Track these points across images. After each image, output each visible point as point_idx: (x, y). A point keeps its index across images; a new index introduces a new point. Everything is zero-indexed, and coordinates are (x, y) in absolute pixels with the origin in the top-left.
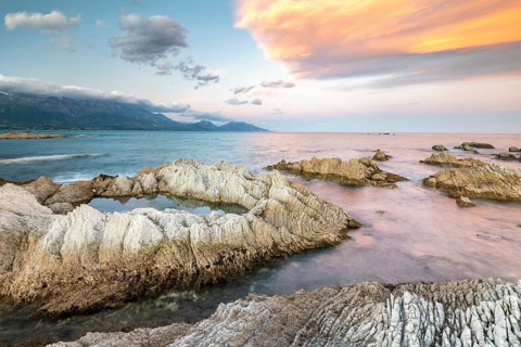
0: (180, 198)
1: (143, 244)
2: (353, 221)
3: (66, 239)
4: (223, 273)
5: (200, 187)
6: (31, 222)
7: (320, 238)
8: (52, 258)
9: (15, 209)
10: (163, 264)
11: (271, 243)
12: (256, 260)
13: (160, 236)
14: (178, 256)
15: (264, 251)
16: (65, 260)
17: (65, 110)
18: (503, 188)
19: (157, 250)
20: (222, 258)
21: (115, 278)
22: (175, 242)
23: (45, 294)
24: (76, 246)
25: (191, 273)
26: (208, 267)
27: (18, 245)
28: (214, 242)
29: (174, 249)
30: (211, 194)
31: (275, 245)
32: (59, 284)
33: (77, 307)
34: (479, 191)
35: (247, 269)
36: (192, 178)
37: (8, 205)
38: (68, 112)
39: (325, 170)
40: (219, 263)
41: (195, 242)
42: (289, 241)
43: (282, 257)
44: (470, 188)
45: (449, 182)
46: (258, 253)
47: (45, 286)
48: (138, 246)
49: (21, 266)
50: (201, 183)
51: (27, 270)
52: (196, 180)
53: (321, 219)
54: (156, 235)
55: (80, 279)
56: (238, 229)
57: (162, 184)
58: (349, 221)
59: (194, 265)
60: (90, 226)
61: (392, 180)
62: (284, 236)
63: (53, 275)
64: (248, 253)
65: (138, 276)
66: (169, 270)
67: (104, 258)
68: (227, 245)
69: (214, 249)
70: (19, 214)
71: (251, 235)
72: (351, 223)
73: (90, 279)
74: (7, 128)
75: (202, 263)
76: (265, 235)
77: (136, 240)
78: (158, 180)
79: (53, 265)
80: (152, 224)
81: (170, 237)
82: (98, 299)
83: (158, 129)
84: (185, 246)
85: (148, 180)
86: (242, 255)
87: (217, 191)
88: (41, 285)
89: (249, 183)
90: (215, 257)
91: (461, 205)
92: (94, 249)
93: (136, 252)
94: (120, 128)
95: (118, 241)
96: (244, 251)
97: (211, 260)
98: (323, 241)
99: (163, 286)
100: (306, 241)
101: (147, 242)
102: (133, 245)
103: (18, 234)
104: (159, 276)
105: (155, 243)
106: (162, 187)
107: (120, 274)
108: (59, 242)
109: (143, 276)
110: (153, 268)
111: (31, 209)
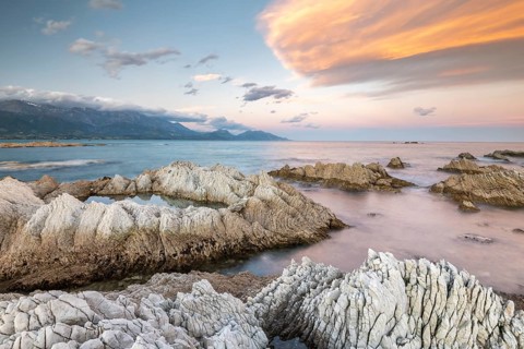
0: (170, 197)
1: (113, 230)
2: (337, 220)
3: (46, 223)
4: (188, 262)
5: (190, 186)
6: (21, 209)
7: (295, 234)
8: (33, 239)
9: (10, 198)
10: (132, 251)
11: (241, 236)
12: (224, 252)
13: (130, 224)
14: (146, 244)
15: (233, 243)
16: (44, 241)
17: (87, 120)
18: (513, 193)
19: (127, 237)
20: (190, 248)
21: (87, 261)
22: (144, 230)
23: (24, 271)
24: (54, 230)
25: (158, 260)
26: (175, 255)
27: (8, 228)
28: (182, 232)
29: (143, 236)
30: (199, 192)
31: (246, 238)
32: (38, 263)
33: (47, 282)
34: (488, 196)
35: (213, 259)
36: (183, 178)
37: (5, 194)
38: (90, 123)
39: (327, 175)
40: (187, 252)
41: (163, 230)
42: (262, 235)
43: (252, 251)
44: (479, 193)
45: (458, 188)
46: (227, 246)
47: (25, 264)
48: (109, 232)
49: (8, 247)
50: (191, 183)
51: (12, 250)
52: (187, 181)
53: (300, 216)
54: (127, 223)
55: (56, 260)
56: (208, 221)
57: (156, 184)
58: (331, 220)
59: (162, 253)
60: (69, 213)
61: (398, 186)
62: (256, 230)
63: (33, 255)
64: (217, 245)
65: (109, 260)
66: (138, 257)
67: (79, 242)
68: (196, 236)
69: (182, 238)
70: (13, 203)
71: (221, 228)
72: (334, 223)
73: (64, 260)
74: (34, 138)
75: (169, 251)
76: (236, 228)
77: (108, 226)
78: (153, 181)
79: (33, 246)
80: (124, 212)
81: (140, 225)
82: (67, 276)
83: (175, 138)
84: (154, 235)
85: (143, 181)
86: (210, 246)
87: (204, 191)
88: (22, 263)
89: (236, 183)
90: (183, 246)
91: (463, 209)
92: (70, 233)
93: (107, 237)
94: (139, 138)
95: (93, 227)
96: (213, 243)
97: (178, 249)
98: (297, 238)
99: (130, 270)
100: (279, 237)
101: (117, 228)
102: (105, 230)
103: (8, 219)
104: (128, 261)
105: (125, 230)
106: (156, 187)
107: (92, 257)
108: (40, 226)
109: (113, 261)
110: (123, 254)
111: (25, 199)
